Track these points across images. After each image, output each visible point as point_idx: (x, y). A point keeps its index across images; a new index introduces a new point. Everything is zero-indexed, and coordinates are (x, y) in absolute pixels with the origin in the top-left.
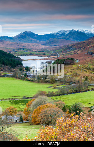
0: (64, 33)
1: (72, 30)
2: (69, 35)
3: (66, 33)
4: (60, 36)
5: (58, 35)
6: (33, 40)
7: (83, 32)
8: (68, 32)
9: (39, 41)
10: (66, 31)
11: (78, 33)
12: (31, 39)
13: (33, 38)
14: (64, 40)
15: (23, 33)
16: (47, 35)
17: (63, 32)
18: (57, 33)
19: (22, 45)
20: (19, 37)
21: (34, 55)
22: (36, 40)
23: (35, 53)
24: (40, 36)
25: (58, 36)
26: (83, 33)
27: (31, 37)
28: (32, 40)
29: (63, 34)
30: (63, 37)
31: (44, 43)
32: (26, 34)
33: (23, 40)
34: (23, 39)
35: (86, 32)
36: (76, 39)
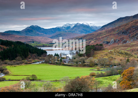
0: (70, 27)
1: (77, 23)
2: (75, 28)
3: (72, 27)
4: (66, 30)
5: (64, 28)
6: (40, 33)
7: (87, 25)
8: (73, 26)
9: (45, 35)
10: (71, 25)
11: (83, 25)
12: (38, 32)
13: (39, 32)
14: (70, 33)
15: (30, 27)
16: (53, 28)
17: (68, 26)
18: (63, 27)
19: (31, 38)
20: (26, 31)
21: (47, 47)
22: (43, 34)
23: (48, 45)
24: (46, 29)
25: (63, 30)
26: (88, 27)
27: (37, 31)
28: (38, 34)
29: (68, 28)
30: (69, 30)
31: (51, 36)
32: (32, 28)
33: (30, 34)
34: (30, 32)
35: (90, 25)
36: (82, 32)
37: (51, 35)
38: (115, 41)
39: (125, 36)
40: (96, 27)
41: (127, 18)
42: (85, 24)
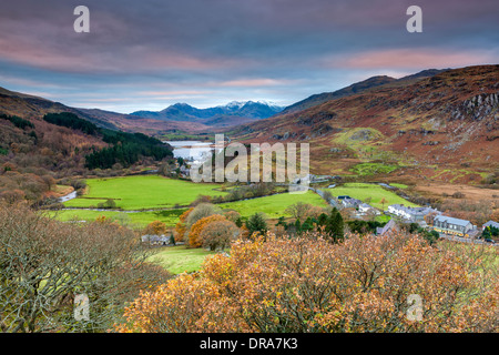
1: (249, 102)
2: (245, 109)
3: (241, 106)
4: (231, 111)
6: (190, 116)
7: (265, 104)
8: (243, 105)
9: (198, 118)
10: (240, 103)
11: (258, 105)
12: (186, 115)
13: (189, 114)
14: (237, 117)
16: (211, 109)
17: (235, 105)
18: (227, 106)
19: (173, 124)
22: (195, 117)
23: (193, 137)
24: (200, 110)
25: (228, 111)
26: (265, 107)
27: (186, 112)
29: (236, 108)
30: (236, 111)
32: (178, 108)
34: (174, 115)
35: (270, 105)
36: (256, 115)
37: (207, 120)
38: (291, 135)
39: (306, 127)
40: (279, 108)
41: (324, 96)
42: (262, 102)
